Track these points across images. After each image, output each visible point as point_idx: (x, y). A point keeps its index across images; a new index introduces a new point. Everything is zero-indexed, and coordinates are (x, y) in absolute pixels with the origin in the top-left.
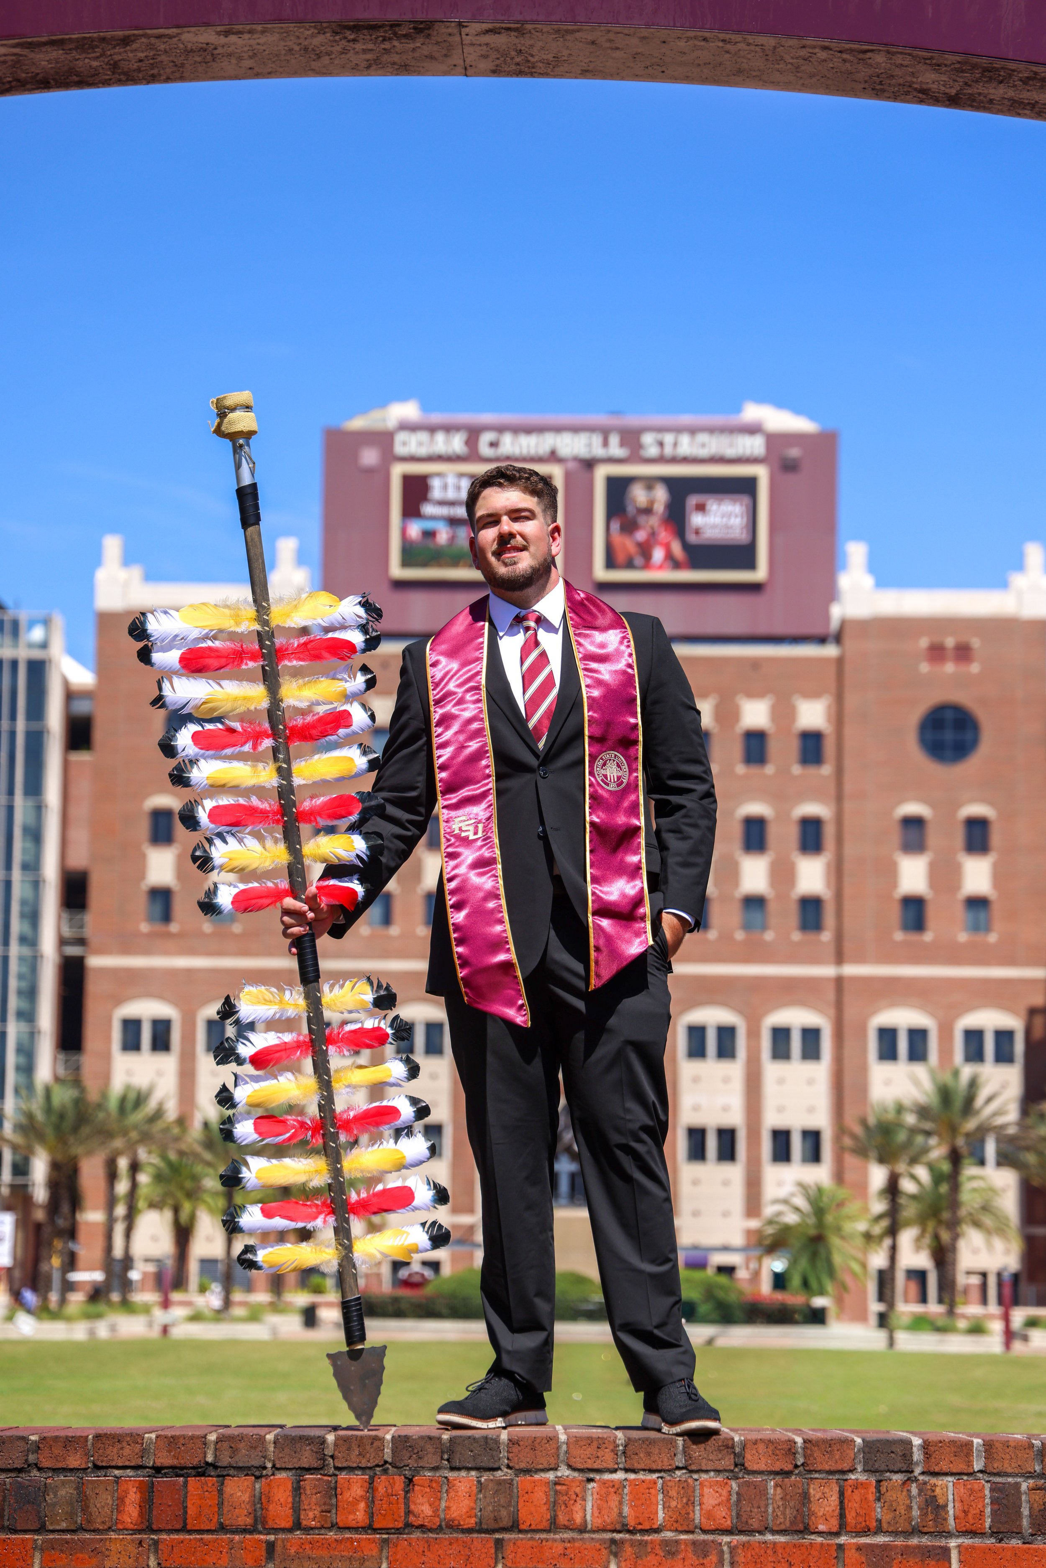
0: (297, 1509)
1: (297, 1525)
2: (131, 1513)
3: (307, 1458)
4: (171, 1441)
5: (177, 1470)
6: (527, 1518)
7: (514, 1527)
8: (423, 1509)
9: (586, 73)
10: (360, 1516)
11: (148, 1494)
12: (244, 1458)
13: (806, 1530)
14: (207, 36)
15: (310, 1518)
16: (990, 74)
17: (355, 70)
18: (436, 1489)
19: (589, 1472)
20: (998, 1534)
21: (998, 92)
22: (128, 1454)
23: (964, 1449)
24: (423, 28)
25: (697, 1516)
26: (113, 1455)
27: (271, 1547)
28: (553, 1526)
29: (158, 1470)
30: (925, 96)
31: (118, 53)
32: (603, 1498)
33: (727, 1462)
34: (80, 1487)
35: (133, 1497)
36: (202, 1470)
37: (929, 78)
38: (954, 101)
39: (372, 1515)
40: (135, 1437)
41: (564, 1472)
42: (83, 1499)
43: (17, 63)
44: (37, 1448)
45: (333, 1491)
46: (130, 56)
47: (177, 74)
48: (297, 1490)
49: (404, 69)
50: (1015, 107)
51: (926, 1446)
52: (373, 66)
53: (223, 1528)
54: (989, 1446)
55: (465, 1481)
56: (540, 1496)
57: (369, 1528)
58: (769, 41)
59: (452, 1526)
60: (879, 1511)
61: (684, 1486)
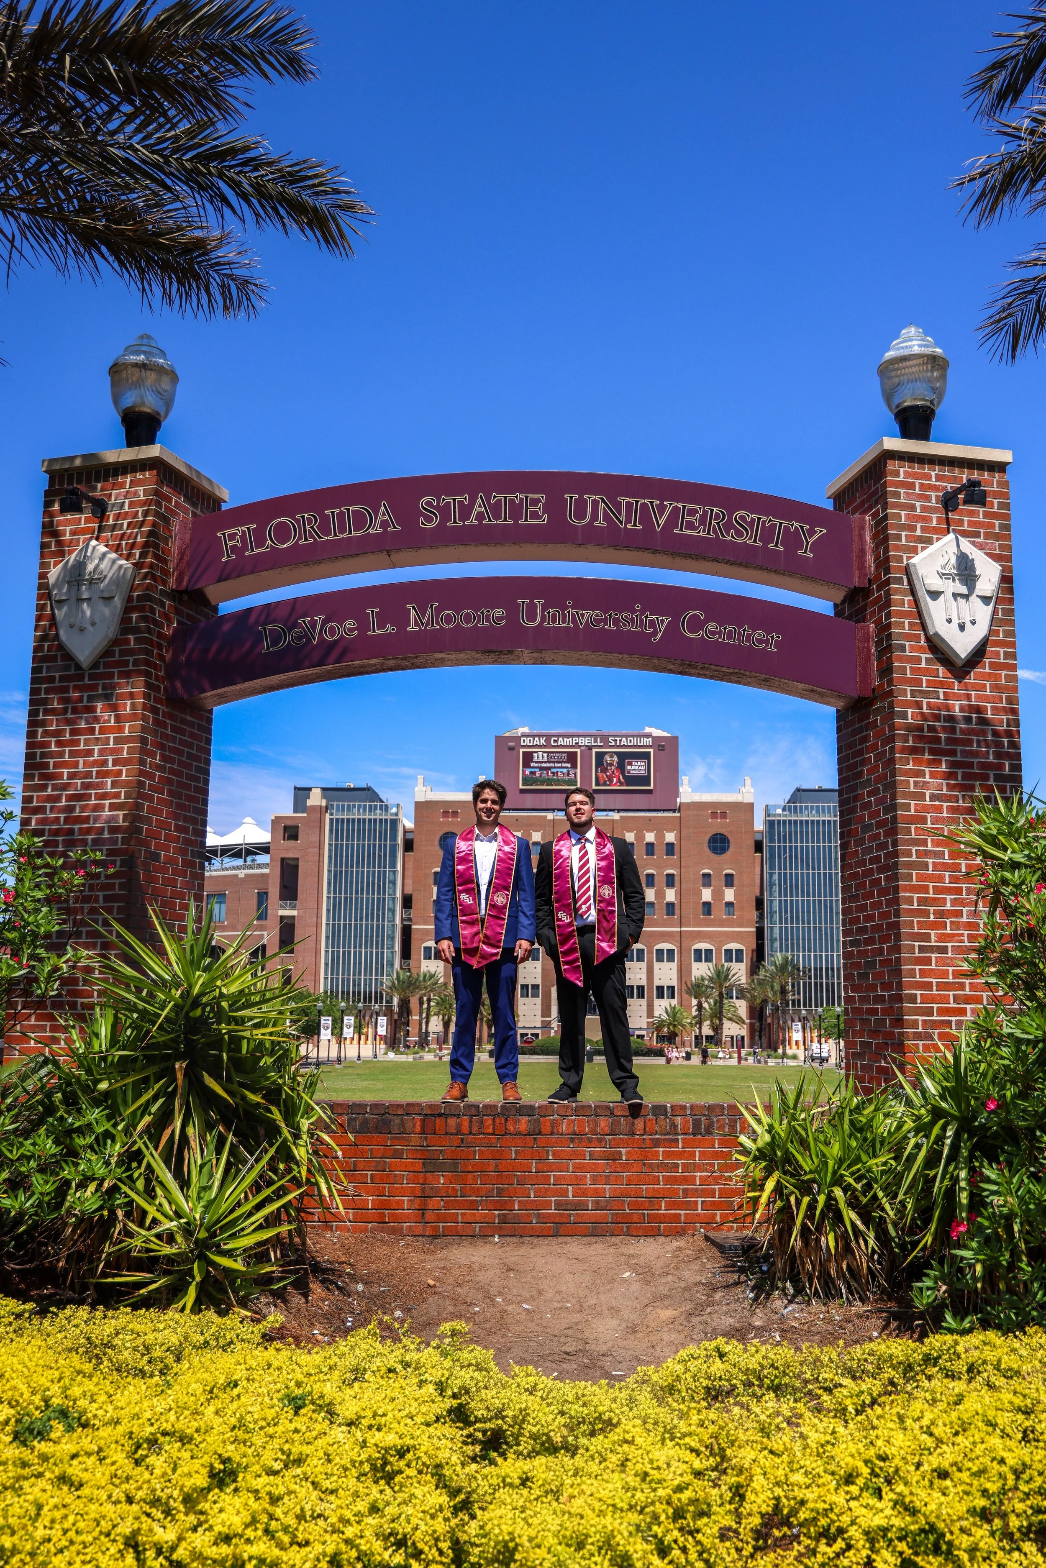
0: (470, 1128)
1: (471, 1133)
2: (418, 1128)
3: (474, 1112)
4: (430, 1106)
5: (432, 1115)
6: (544, 1131)
7: (540, 1134)
8: (511, 1128)
9: (563, 664)
10: (490, 1130)
11: (423, 1122)
12: (453, 1112)
13: (633, 1134)
14: (442, 655)
15: (475, 1131)
16: (690, 666)
17: (489, 663)
18: (516, 1122)
19: (564, 1116)
20: (694, 1134)
21: (694, 671)
22: (417, 1110)
23: (683, 1107)
24: (510, 652)
25: (598, 1130)
26: (412, 1110)
27: (462, 1140)
28: (552, 1133)
29: (426, 1115)
30: (671, 671)
31: (414, 661)
32: (568, 1124)
33: (608, 1113)
34: (402, 1120)
35: (419, 1123)
36: (440, 1115)
37: (671, 667)
38: (680, 673)
39: (494, 1129)
40: (419, 1105)
41: (556, 1116)
42: (403, 1124)
43: (382, 664)
44: (388, 1107)
45: (482, 1122)
46: (418, 661)
47: (433, 665)
48: (471, 1122)
49: (505, 663)
50: (699, 675)
51: (672, 1107)
52: (495, 662)
53: (447, 1134)
54: (692, 1106)
55: (524, 1119)
56: (548, 1124)
57: (494, 1134)
58: (620, 656)
59: (520, 1133)
60: (656, 1128)
61: (594, 1121)
